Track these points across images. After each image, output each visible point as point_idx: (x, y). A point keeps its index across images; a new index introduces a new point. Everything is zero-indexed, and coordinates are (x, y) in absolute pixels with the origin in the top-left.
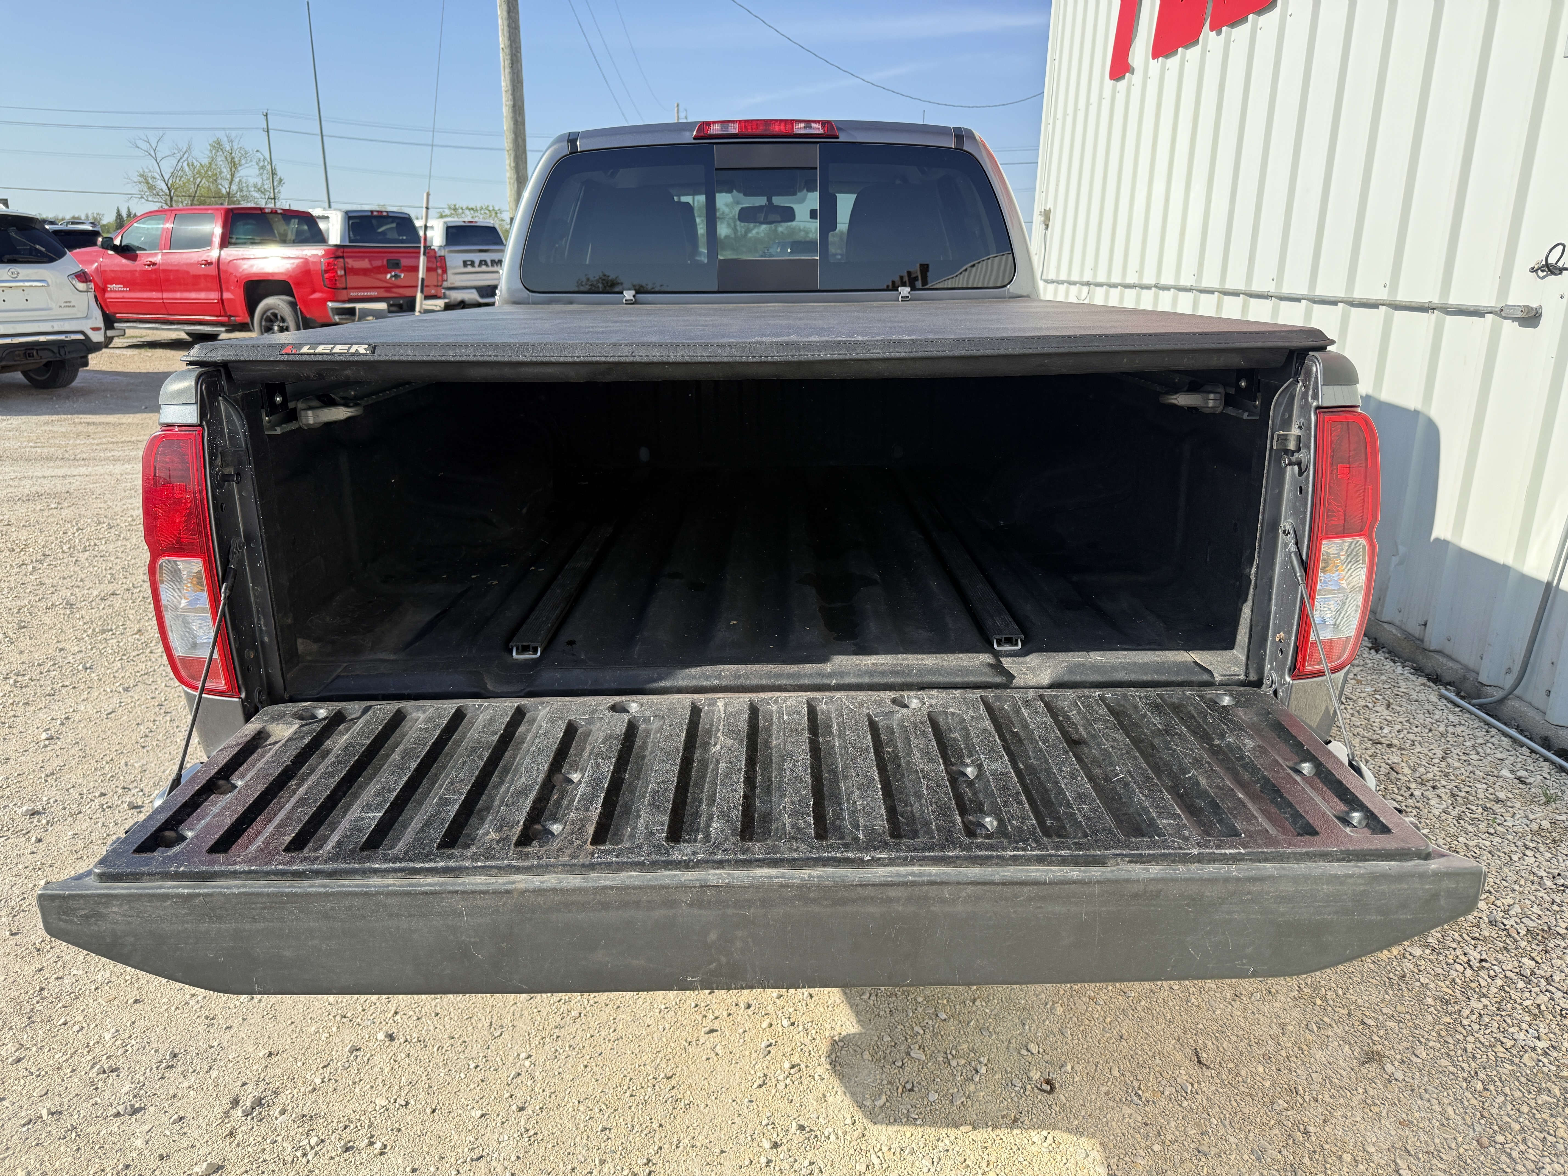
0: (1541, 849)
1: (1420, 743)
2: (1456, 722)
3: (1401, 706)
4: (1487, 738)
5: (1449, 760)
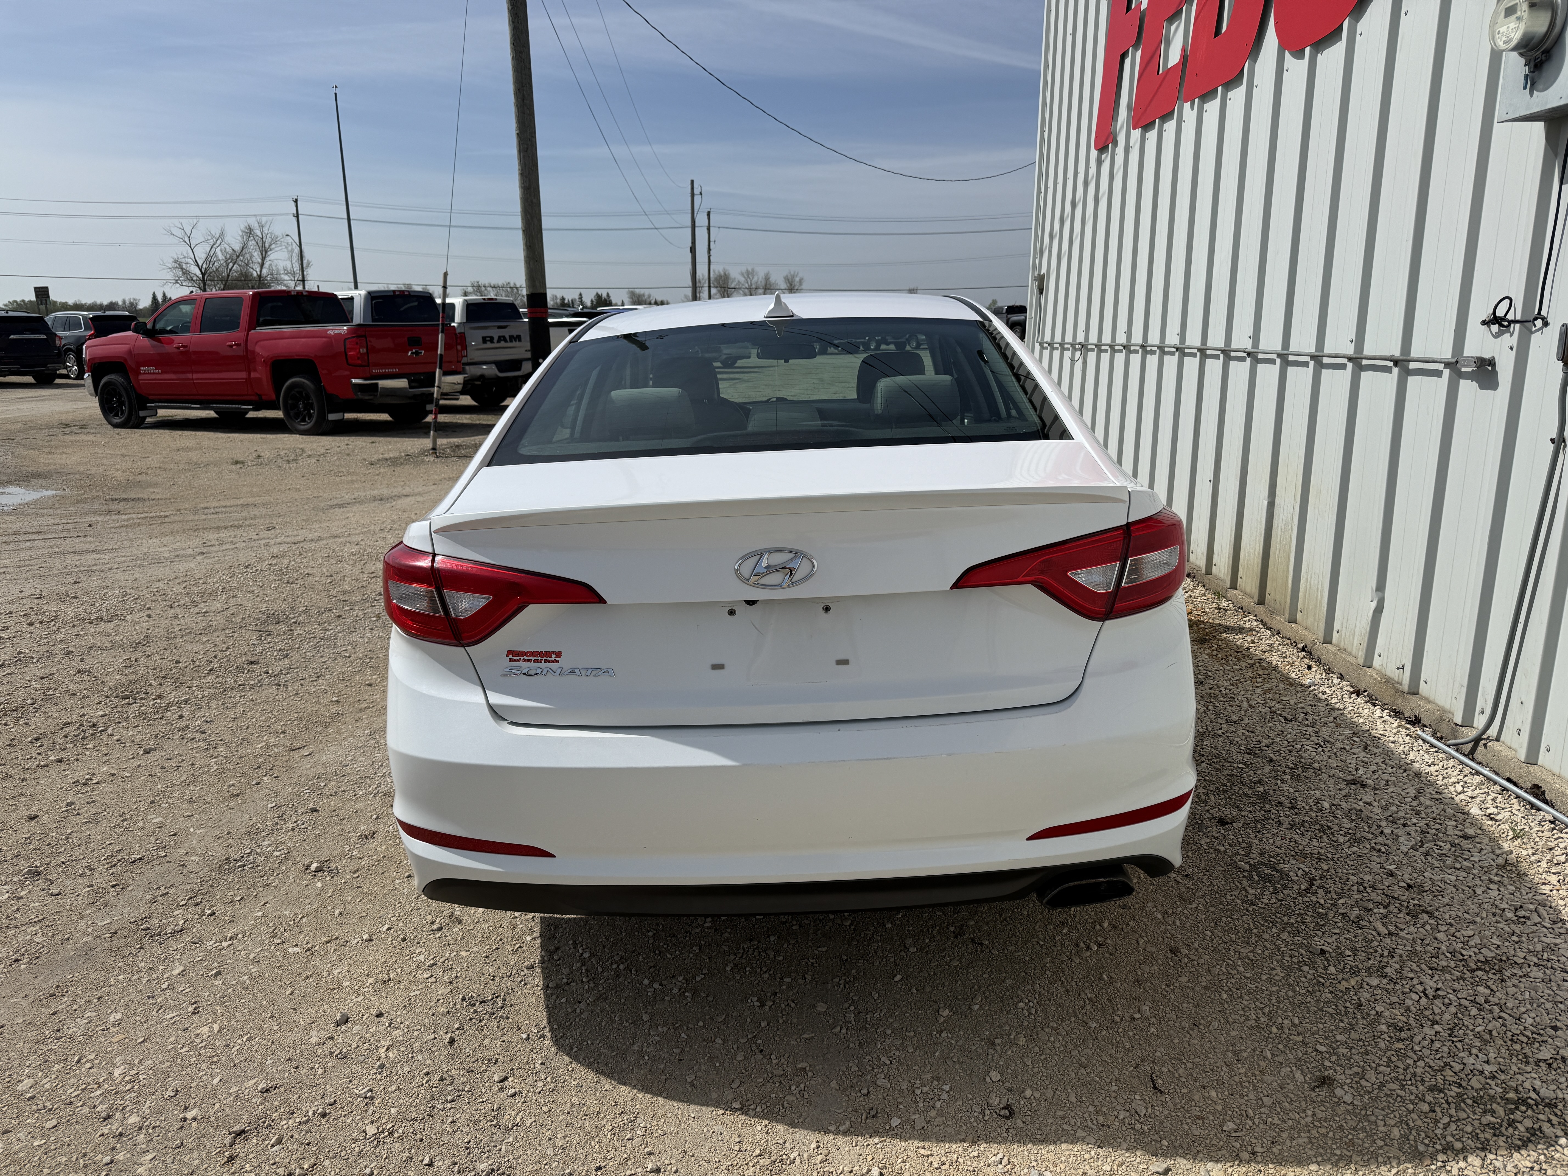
0: (1506, 883)
3: (1378, 748)
4: (1461, 777)
5: (1422, 799)
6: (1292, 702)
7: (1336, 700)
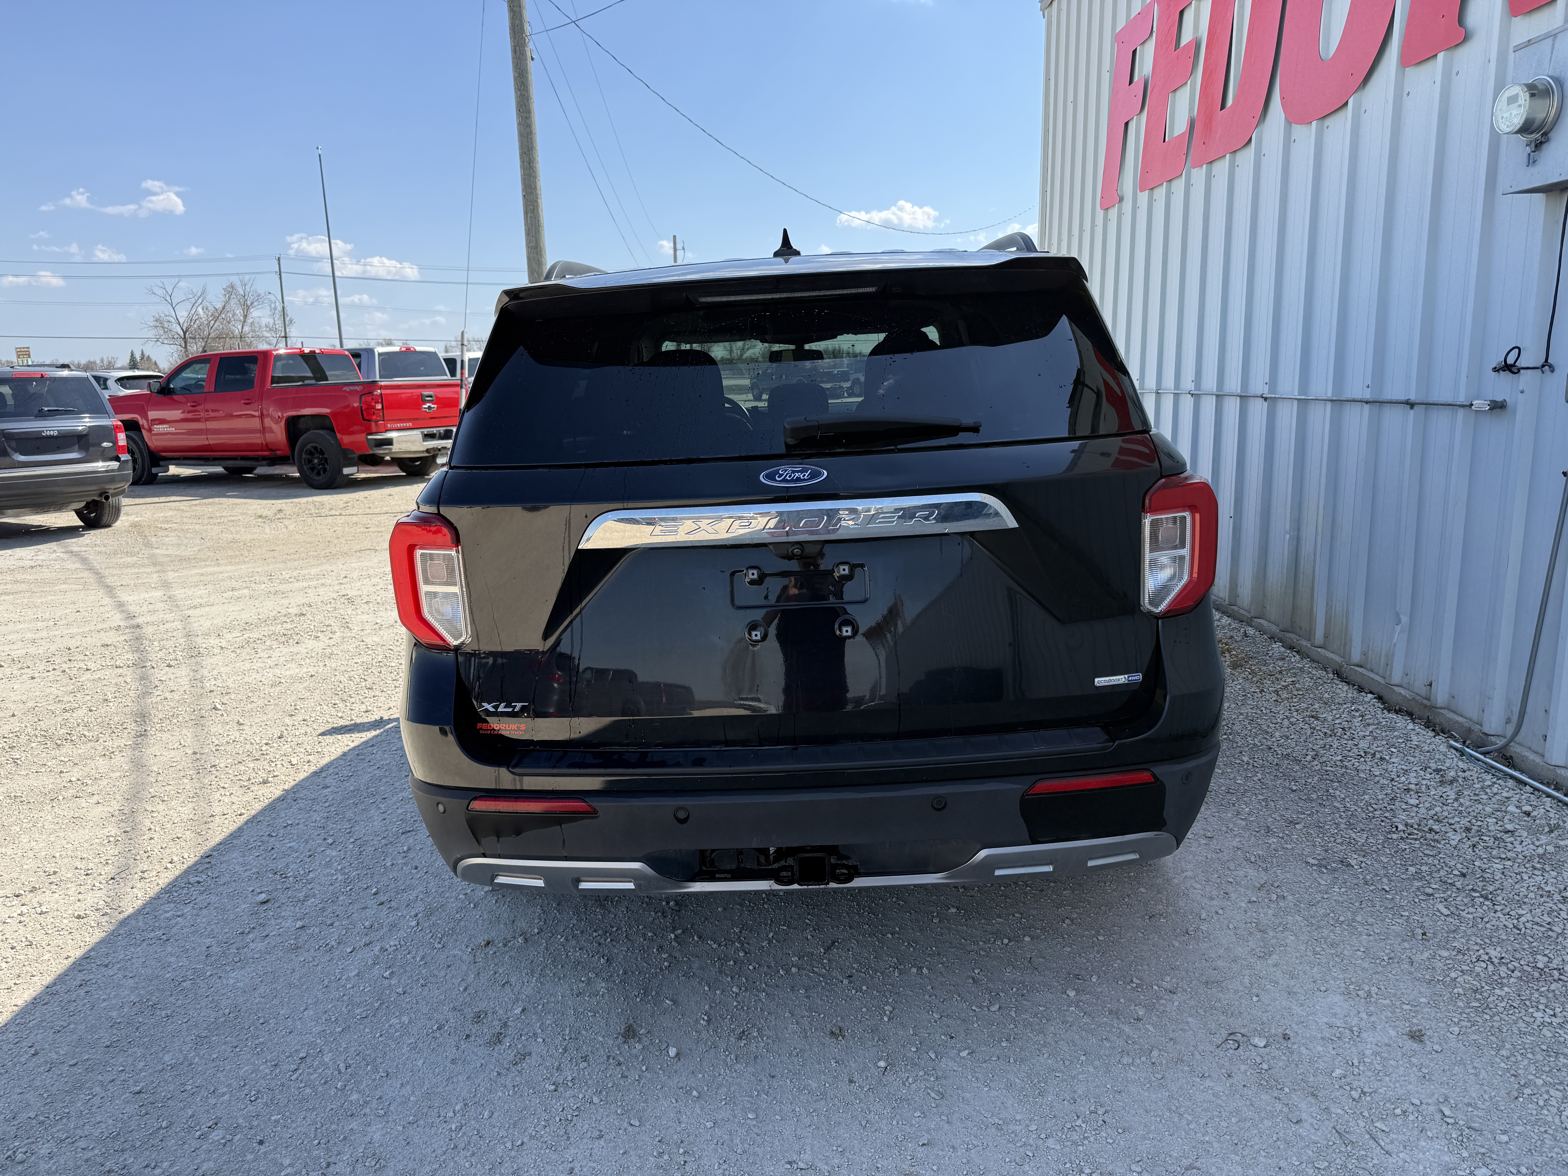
0: (1547, 869)
1: (1434, 787)
2: (1465, 768)
3: (1415, 757)
4: (1495, 780)
5: (1462, 800)
6: (1330, 718)
7: (1370, 716)
